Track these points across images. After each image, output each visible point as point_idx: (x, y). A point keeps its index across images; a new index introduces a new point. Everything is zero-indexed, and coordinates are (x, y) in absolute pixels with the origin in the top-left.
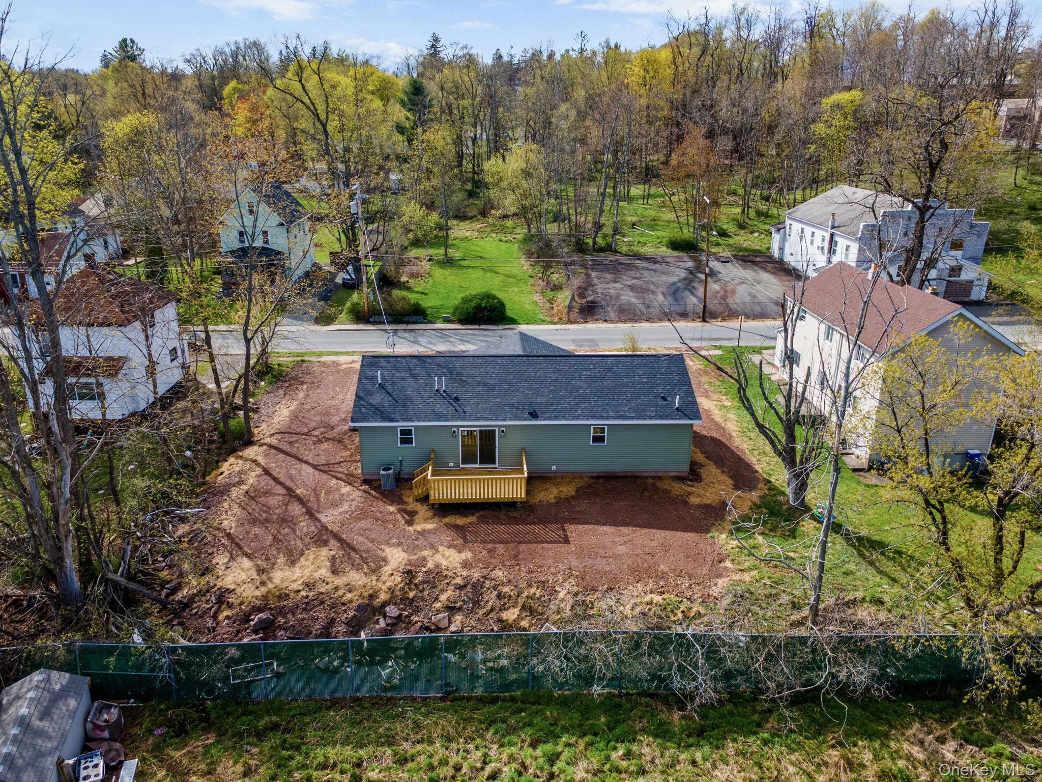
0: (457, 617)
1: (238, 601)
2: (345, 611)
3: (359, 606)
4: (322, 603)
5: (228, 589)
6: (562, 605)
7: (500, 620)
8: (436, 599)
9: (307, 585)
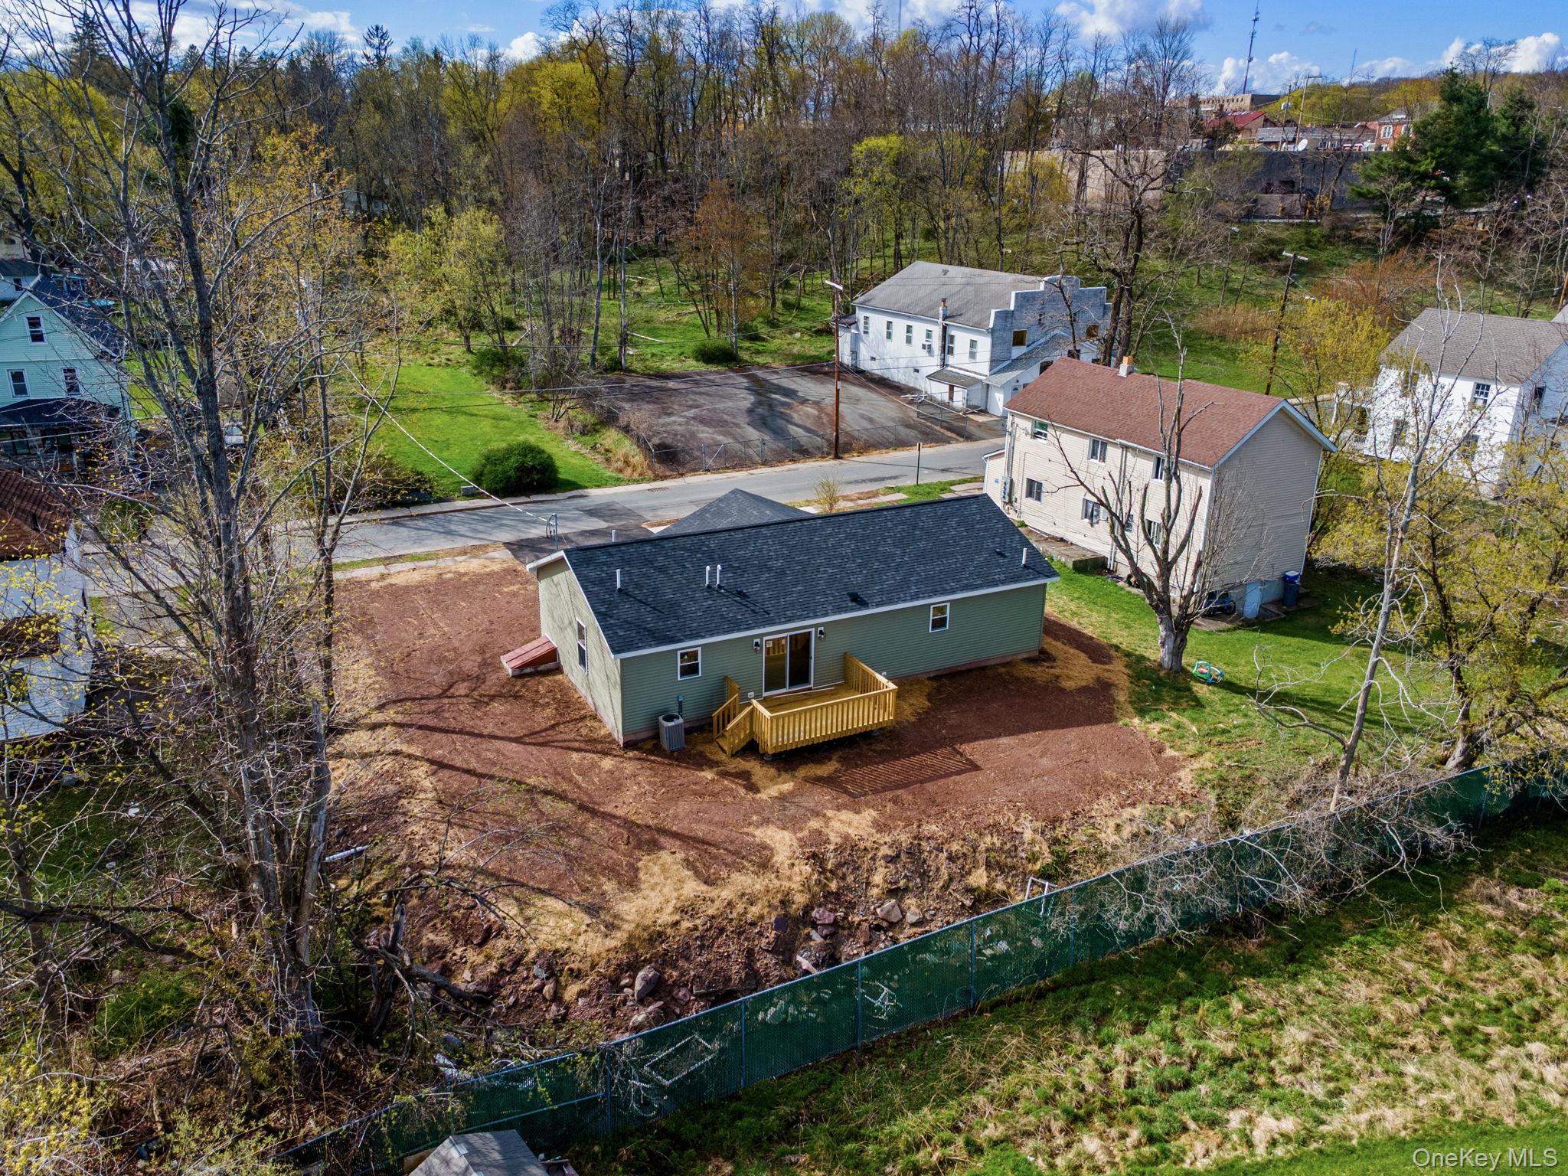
0: (908, 901)
1: (589, 964)
2: (761, 934)
3: (776, 921)
4: (722, 930)
5: (556, 951)
6: (1037, 849)
7: (969, 890)
8: (868, 884)
9: (683, 911)
